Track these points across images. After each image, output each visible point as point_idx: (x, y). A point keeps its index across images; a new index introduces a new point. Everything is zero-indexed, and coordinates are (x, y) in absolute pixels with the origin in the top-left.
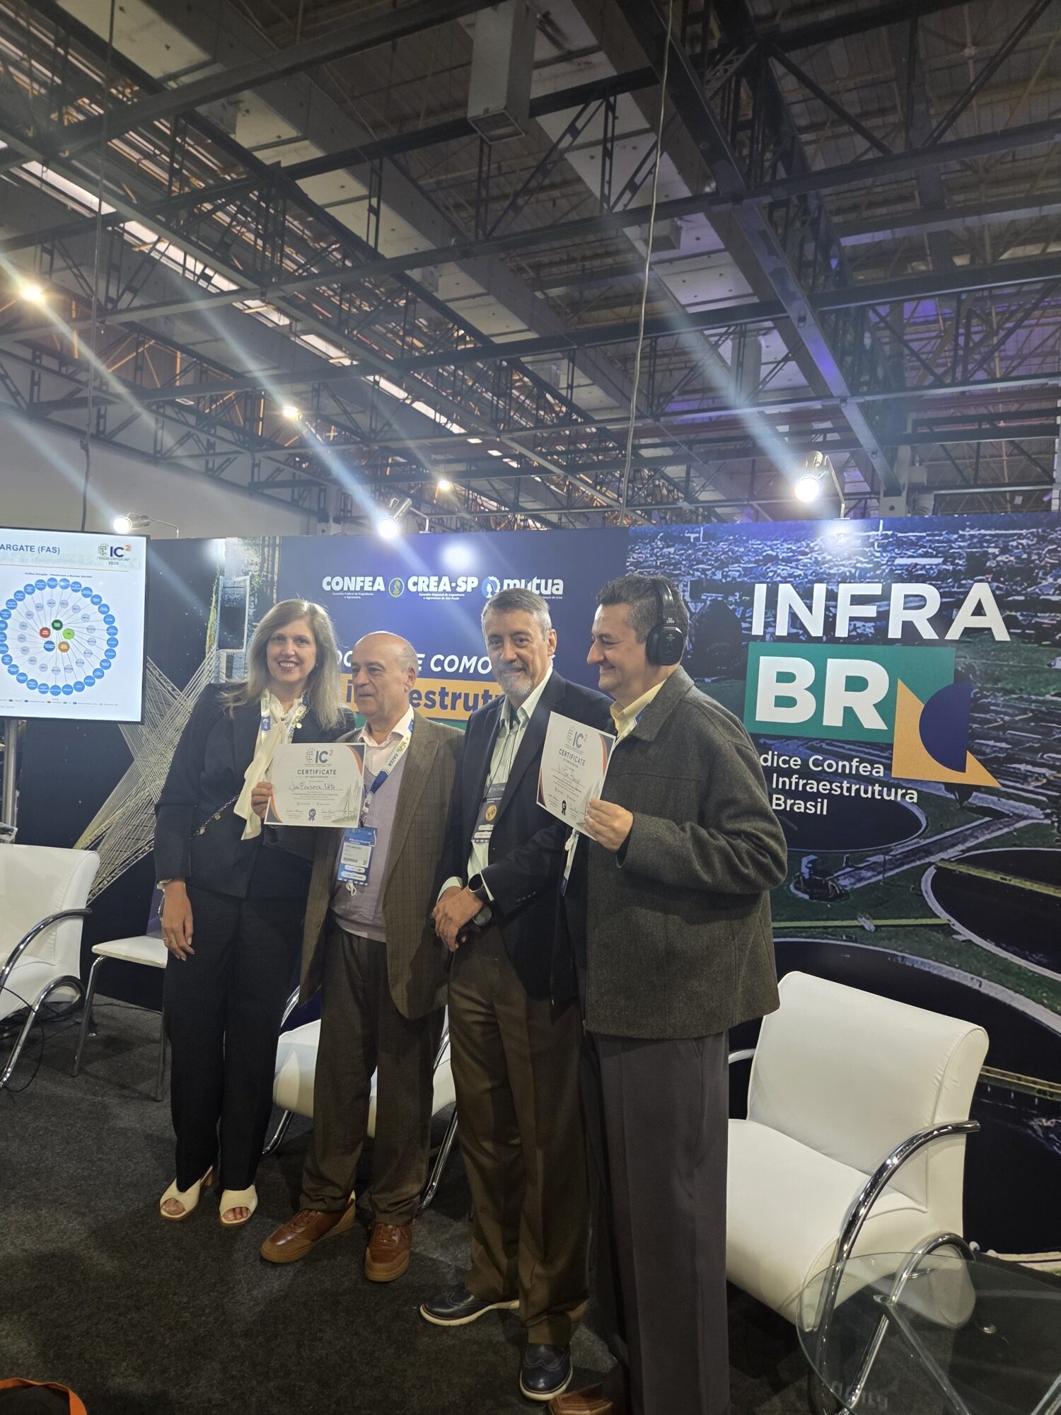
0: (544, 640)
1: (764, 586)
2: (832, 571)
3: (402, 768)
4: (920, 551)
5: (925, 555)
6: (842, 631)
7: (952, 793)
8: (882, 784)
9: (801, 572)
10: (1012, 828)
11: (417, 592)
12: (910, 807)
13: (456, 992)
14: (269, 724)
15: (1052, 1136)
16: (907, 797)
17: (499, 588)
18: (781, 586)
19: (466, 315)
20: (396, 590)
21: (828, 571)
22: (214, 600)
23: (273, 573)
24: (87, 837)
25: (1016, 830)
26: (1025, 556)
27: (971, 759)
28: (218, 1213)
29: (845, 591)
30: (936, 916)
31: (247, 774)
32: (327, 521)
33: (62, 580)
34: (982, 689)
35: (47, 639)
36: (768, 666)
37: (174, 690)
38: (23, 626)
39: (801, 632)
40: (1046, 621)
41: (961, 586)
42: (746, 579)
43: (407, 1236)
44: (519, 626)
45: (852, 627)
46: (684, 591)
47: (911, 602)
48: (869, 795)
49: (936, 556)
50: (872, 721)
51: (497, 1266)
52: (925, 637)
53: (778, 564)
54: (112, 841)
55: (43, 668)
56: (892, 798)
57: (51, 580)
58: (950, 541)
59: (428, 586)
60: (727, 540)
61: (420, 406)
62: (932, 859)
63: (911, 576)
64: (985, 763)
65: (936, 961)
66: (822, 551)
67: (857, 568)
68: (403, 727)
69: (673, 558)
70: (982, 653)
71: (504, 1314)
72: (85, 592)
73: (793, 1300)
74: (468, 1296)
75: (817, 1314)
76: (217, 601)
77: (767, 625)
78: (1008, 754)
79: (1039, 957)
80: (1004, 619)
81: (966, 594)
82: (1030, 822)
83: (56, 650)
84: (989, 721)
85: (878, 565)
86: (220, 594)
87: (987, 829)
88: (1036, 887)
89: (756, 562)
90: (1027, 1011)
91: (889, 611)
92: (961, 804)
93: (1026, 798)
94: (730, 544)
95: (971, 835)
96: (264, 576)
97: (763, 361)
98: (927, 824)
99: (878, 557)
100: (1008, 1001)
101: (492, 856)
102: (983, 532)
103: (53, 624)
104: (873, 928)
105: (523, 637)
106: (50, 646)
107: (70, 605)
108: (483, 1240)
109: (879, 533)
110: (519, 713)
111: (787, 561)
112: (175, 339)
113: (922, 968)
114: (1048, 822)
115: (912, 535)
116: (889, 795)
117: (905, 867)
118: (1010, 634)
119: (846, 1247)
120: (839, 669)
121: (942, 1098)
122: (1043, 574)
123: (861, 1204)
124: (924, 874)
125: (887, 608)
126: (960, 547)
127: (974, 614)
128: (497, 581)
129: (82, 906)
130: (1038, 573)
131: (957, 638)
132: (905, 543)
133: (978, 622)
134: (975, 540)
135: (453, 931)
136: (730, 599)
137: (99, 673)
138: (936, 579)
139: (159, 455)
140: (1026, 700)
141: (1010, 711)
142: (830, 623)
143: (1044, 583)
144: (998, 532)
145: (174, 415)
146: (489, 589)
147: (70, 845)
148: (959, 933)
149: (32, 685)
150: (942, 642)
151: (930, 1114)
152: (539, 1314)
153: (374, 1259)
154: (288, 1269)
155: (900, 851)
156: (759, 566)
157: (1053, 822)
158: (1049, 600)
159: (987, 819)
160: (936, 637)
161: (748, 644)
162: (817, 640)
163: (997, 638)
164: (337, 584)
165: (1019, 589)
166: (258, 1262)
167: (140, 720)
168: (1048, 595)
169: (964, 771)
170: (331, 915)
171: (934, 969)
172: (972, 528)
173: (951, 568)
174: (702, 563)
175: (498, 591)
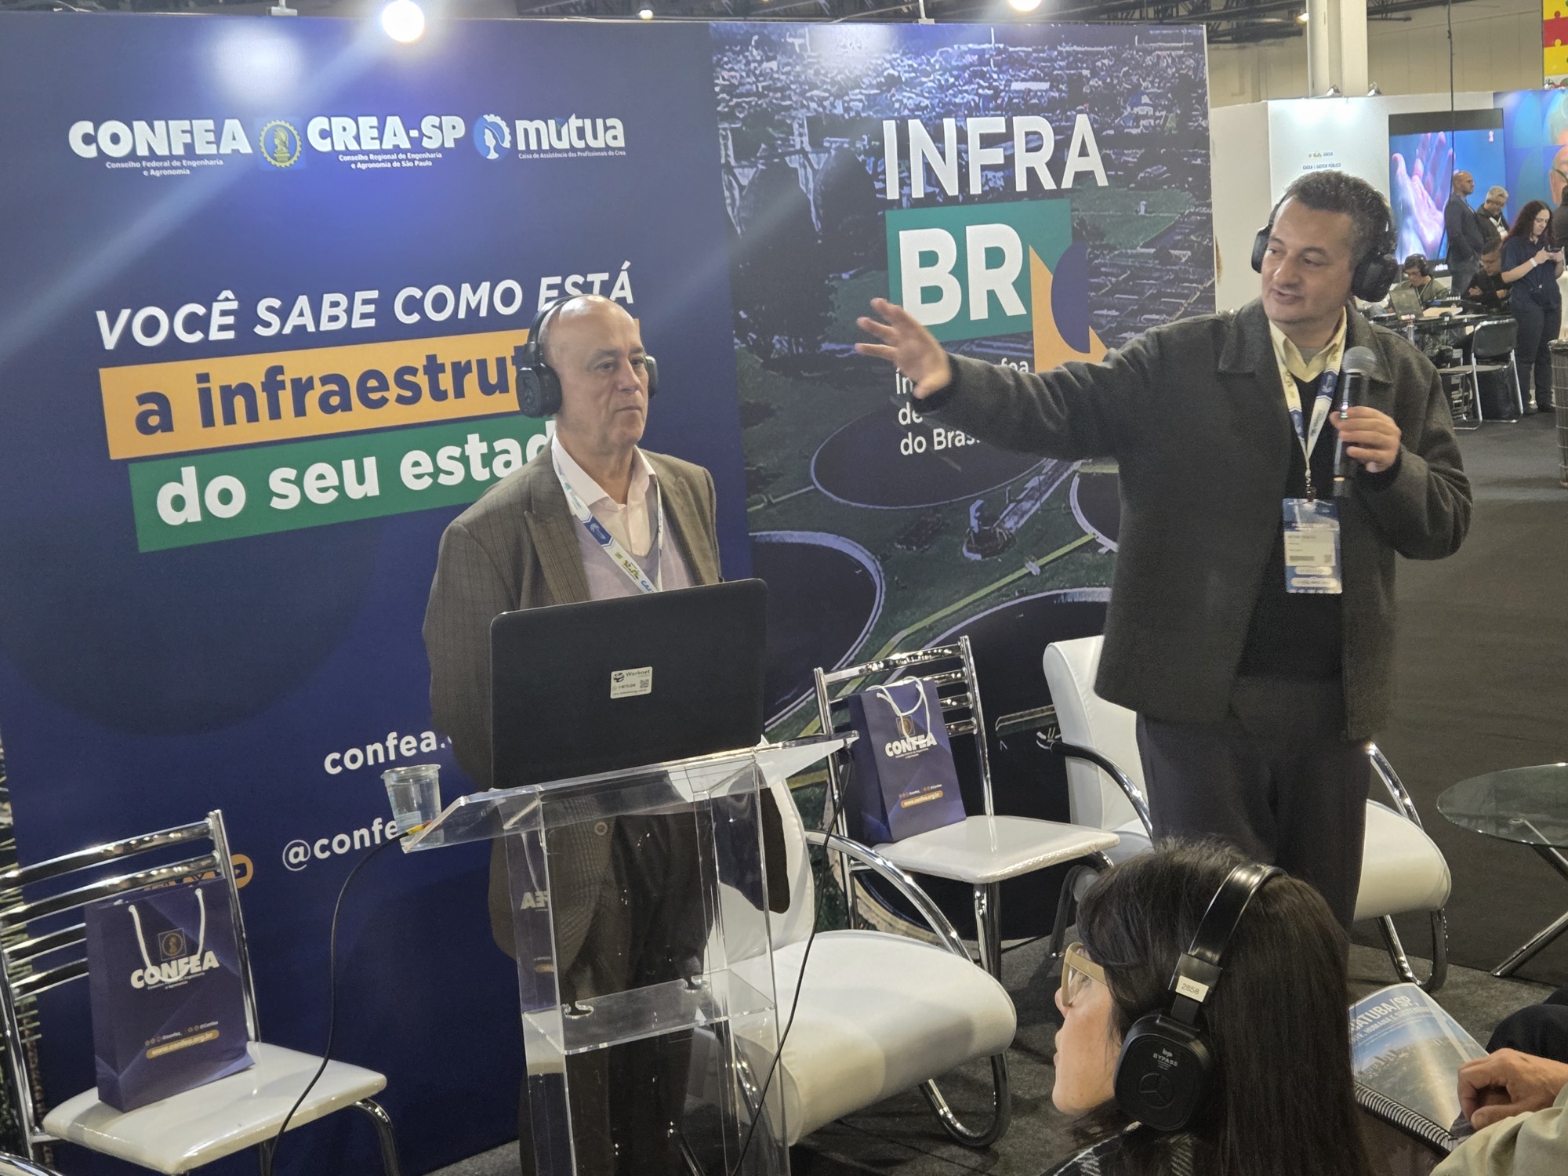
1: (894, 122)
4: (1030, 73)
5: (1035, 78)
9: (928, 102)
11: (335, 153)
17: (508, 138)
18: (910, 121)
21: (953, 100)
26: (1109, 80)
27: (1093, 336)
29: (974, 128)
30: (1085, 534)
34: (1094, 247)
36: (911, 242)
39: (937, 190)
40: (1130, 159)
41: (1067, 119)
42: (871, 113)
45: (984, 180)
47: (1031, 141)
49: (1044, 80)
50: (1013, 306)
52: (1045, 187)
53: (902, 90)
58: (1052, 60)
59: (357, 138)
63: (1027, 105)
64: (1103, 337)
65: (1090, 586)
69: (778, 79)
70: (1090, 203)
77: (902, 185)
78: (1118, 322)
80: (1102, 159)
81: (1072, 128)
84: (1100, 287)
85: (997, 91)
91: (1014, 154)
99: (996, 80)
102: (1076, 48)
104: (1039, 570)
109: (992, 46)
111: (911, 83)
113: (1081, 599)
117: (1054, 487)
118: (1108, 176)
120: (977, 239)
122: (1123, 102)
124: (1071, 486)
125: (1012, 151)
126: (1061, 68)
127: (1080, 154)
130: (1120, 101)
131: (1070, 186)
132: (1016, 60)
133: (1085, 164)
134: (1071, 59)
136: (858, 145)
138: (1047, 110)
140: (1125, 256)
141: (1115, 271)
142: (963, 174)
143: (1125, 113)
146: (490, 140)
148: (1102, 546)
150: (1058, 193)
158: (1130, 134)
160: (1054, 187)
161: (884, 214)
162: (951, 201)
163: (1099, 185)
164: (115, 139)
165: (1109, 121)
168: (1129, 127)
169: (1088, 350)
171: (1090, 596)
172: (1068, 43)
173: (1057, 95)
175: (507, 144)
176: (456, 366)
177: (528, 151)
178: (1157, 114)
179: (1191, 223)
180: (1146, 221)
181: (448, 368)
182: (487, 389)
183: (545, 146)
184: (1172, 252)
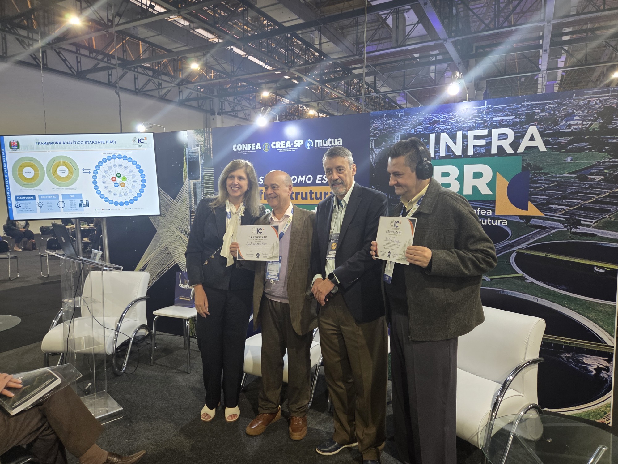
0: (351, 169)
1: (434, 134)
2: (464, 126)
3: (290, 230)
4: (504, 114)
5: (507, 115)
6: (470, 152)
7: (522, 219)
8: (491, 218)
9: (451, 127)
10: (549, 233)
11: (276, 149)
12: (504, 227)
13: (323, 322)
14: (230, 215)
15: (570, 360)
16: (503, 223)
17: (313, 144)
18: (441, 134)
19: (270, 14)
20: (266, 149)
21: (463, 126)
22: (185, 159)
23: (210, 145)
24: (140, 265)
25: (551, 234)
26: (552, 112)
27: (530, 204)
28: (225, 417)
29: (471, 134)
30: (518, 273)
31: (224, 238)
32: (214, 114)
33: (118, 155)
34: (534, 173)
35: (115, 182)
36: (438, 170)
37: (171, 199)
38: (104, 177)
39: (452, 154)
40: (563, 141)
41: (523, 128)
42: (425, 132)
43: (305, 421)
44: (339, 164)
45: (475, 150)
46: (397, 139)
47: (501, 137)
48: (486, 223)
49: (511, 115)
50: (485, 191)
51: (346, 431)
52: (508, 152)
53: (440, 124)
54: (152, 266)
55: (115, 194)
56: (496, 224)
57: (114, 155)
58: (517, 108)
59: (281, 146)
60: (416, 115)
61: (251, 58)
62: (514, 249)
63: (501, 125)
64: (536, 206)
65: (518, 292)
66: (459, 117)
67: (476, 123)
68: (289, 212)
69: (391, 125)
70: (534, 158)
71: (350, 449)
72: (129, 160)
73: (474, 436)
74: (335, 443)
75: (484, 440)
76: (186, 159)
77: (436, 152)
78: (547, 201)
79: (563, 287)
80: (543, 142)
81: (526, 131)
82: (557, 230)
83: (120, 186)
84: (537, 187)
85: (485, 121)
86: (187, 156)
87: (539, 234)
88: (561, 258)
89: (430, 124)
90: (558, 310)
91: (491, 142)
92: (527, 224)
93: (555, 219)
94: (417, 117)
95: (532, 238)
96: (206, 146)
97: (406, 25)
98: (512, 234)
99: (485, 118)
100: (550, 306)
101: (337, 265)
102: (533, 103)
103: (117, 175)
104: (489, 280)
105: (341, 168)
106: (117, 185)
107: (123, 166)
108: (339, 420)
109: (485, 107)
110: (342, 202)
111: (444, 122)
112: (140, 36)
113: (512, 295)
114: (566, 229)
115: (500, 107)
116: (494, 223)
117: (503, 253)
118: (546, 148)
119: (494, 414)
120: (469, 169)
121: (528, 349)
122: (561, 120)
123: (498, 396)
124: (511, 255)
125: (490, 141)
126: (522, 110)
127: (530, 140)
128: (312, 141)
129: (145, 295)
130: (558, 120)
131: (522, 151)
132: (497, 110)
133: (532, 144)
134: (529, 107)
135: (323, 297)
137: (139, 195)
138: (512, 126)
139: (137, 91)
140: (555, 177)
141: (547, 182)
142: (465, 149)
143: (562, 124)
144: (539, 102)
145: (142, 72)
146: (308, 145)
147: (133, 270)
148: (528, 280)
149: (111, 202)
150: (516, 154)
151: (523, 356)
152: (366, 449)
153: (293, 431)
154: (258, 437)
155: (500, 246)
156: (431, 125)
157: (568, 229)
158: (564, 131)
159: (538, 230)
160: (513, 152)
162: (459, 157)
163: (541, 150)
164: (239, 147)
165: (550, 127)
166: (245, 436)
167: (159, 214)
168: (563, 129)
169: (527, 210)
170: (264, 293)
171: (517, 295)
172: (528, 102)
173: (519, 120)
174: (405, 126)
175: (312, 146)
176: (296, 193)
177: (317, 147)
178: (585, 123)
179: (606, 166)
180: (570, 164)
181: (295, 193)
182: (303, 198)
183: (321, 145)
184: (589, 176)
